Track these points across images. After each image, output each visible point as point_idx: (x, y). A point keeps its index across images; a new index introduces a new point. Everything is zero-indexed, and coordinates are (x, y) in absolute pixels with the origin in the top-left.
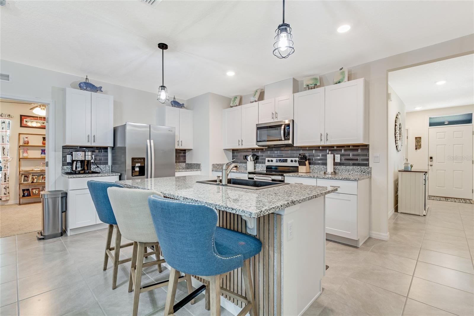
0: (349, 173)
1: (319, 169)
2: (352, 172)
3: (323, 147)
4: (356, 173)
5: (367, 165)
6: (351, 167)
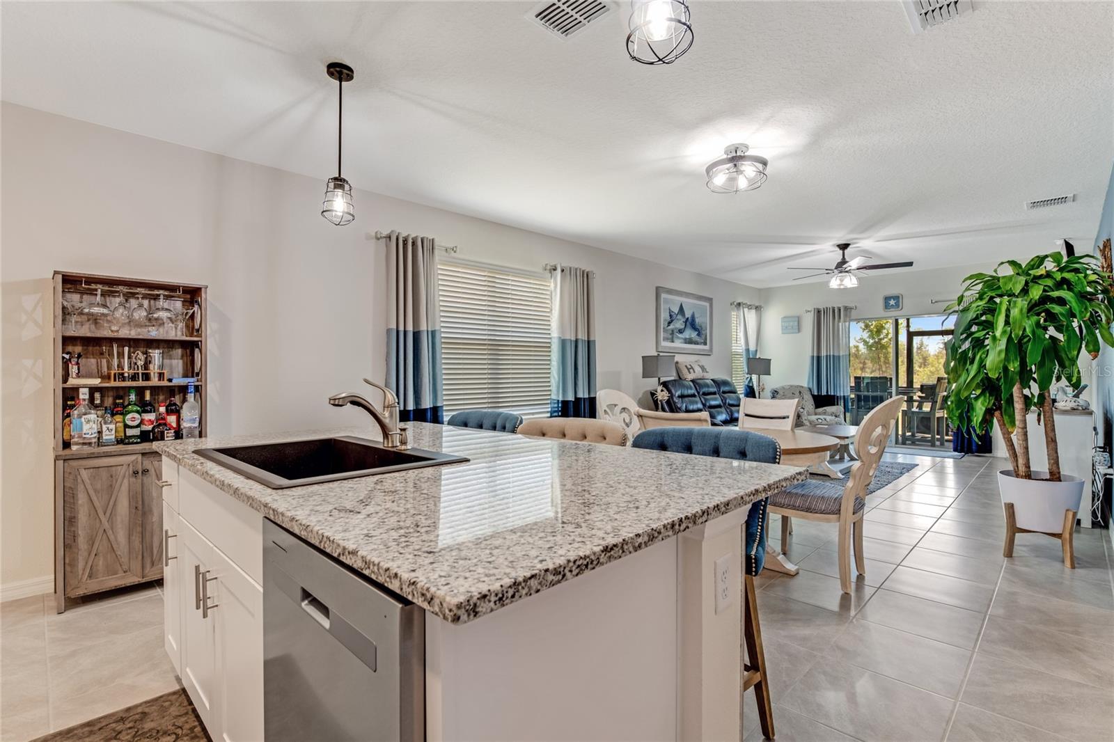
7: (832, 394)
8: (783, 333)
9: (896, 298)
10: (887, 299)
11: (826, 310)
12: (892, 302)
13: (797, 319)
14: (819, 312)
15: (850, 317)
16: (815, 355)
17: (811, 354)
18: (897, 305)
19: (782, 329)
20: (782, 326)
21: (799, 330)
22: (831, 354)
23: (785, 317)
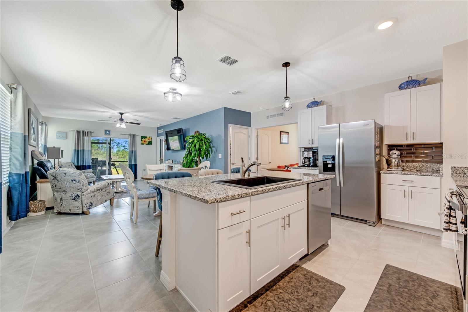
7: (85, 165)
8: (57, 139)
9: (109, 131)
10: (106, 131)
11: (82, 132)
12: (108, 132)
13: (65, 133)
14: (78, 132)
15: (91, 135)
16: (76, 149)
17: (74, 149)
18: (109, 134)
19: (57, 137)
20: (57, 136)
21: (67, 138)
22: (84, 149)
23: (58, 132)
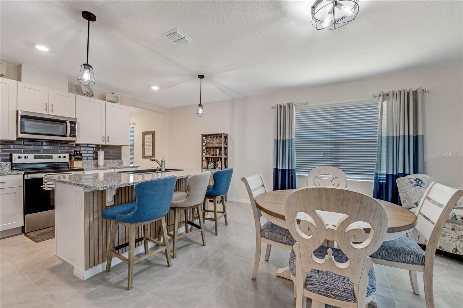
0: (111, 164)
1: (87, 163)
2: (112, 164)
3: (102, 146)
4: (115, 164)
5: (120, 159)
6: (112, 161)
